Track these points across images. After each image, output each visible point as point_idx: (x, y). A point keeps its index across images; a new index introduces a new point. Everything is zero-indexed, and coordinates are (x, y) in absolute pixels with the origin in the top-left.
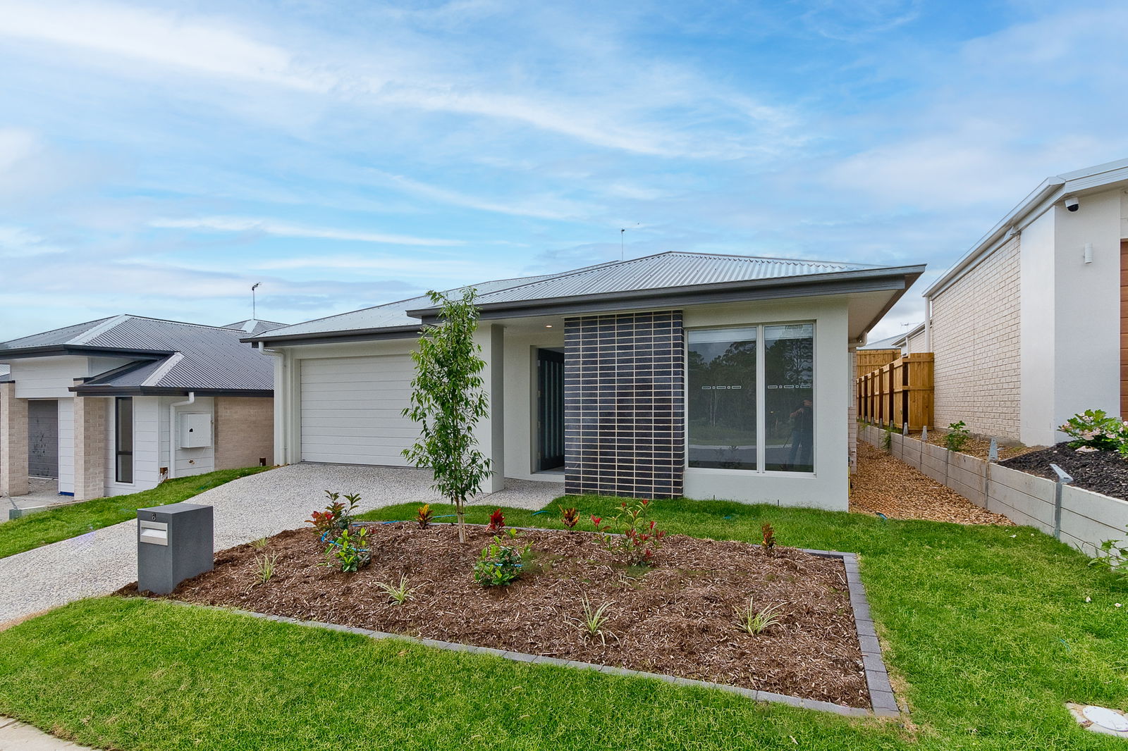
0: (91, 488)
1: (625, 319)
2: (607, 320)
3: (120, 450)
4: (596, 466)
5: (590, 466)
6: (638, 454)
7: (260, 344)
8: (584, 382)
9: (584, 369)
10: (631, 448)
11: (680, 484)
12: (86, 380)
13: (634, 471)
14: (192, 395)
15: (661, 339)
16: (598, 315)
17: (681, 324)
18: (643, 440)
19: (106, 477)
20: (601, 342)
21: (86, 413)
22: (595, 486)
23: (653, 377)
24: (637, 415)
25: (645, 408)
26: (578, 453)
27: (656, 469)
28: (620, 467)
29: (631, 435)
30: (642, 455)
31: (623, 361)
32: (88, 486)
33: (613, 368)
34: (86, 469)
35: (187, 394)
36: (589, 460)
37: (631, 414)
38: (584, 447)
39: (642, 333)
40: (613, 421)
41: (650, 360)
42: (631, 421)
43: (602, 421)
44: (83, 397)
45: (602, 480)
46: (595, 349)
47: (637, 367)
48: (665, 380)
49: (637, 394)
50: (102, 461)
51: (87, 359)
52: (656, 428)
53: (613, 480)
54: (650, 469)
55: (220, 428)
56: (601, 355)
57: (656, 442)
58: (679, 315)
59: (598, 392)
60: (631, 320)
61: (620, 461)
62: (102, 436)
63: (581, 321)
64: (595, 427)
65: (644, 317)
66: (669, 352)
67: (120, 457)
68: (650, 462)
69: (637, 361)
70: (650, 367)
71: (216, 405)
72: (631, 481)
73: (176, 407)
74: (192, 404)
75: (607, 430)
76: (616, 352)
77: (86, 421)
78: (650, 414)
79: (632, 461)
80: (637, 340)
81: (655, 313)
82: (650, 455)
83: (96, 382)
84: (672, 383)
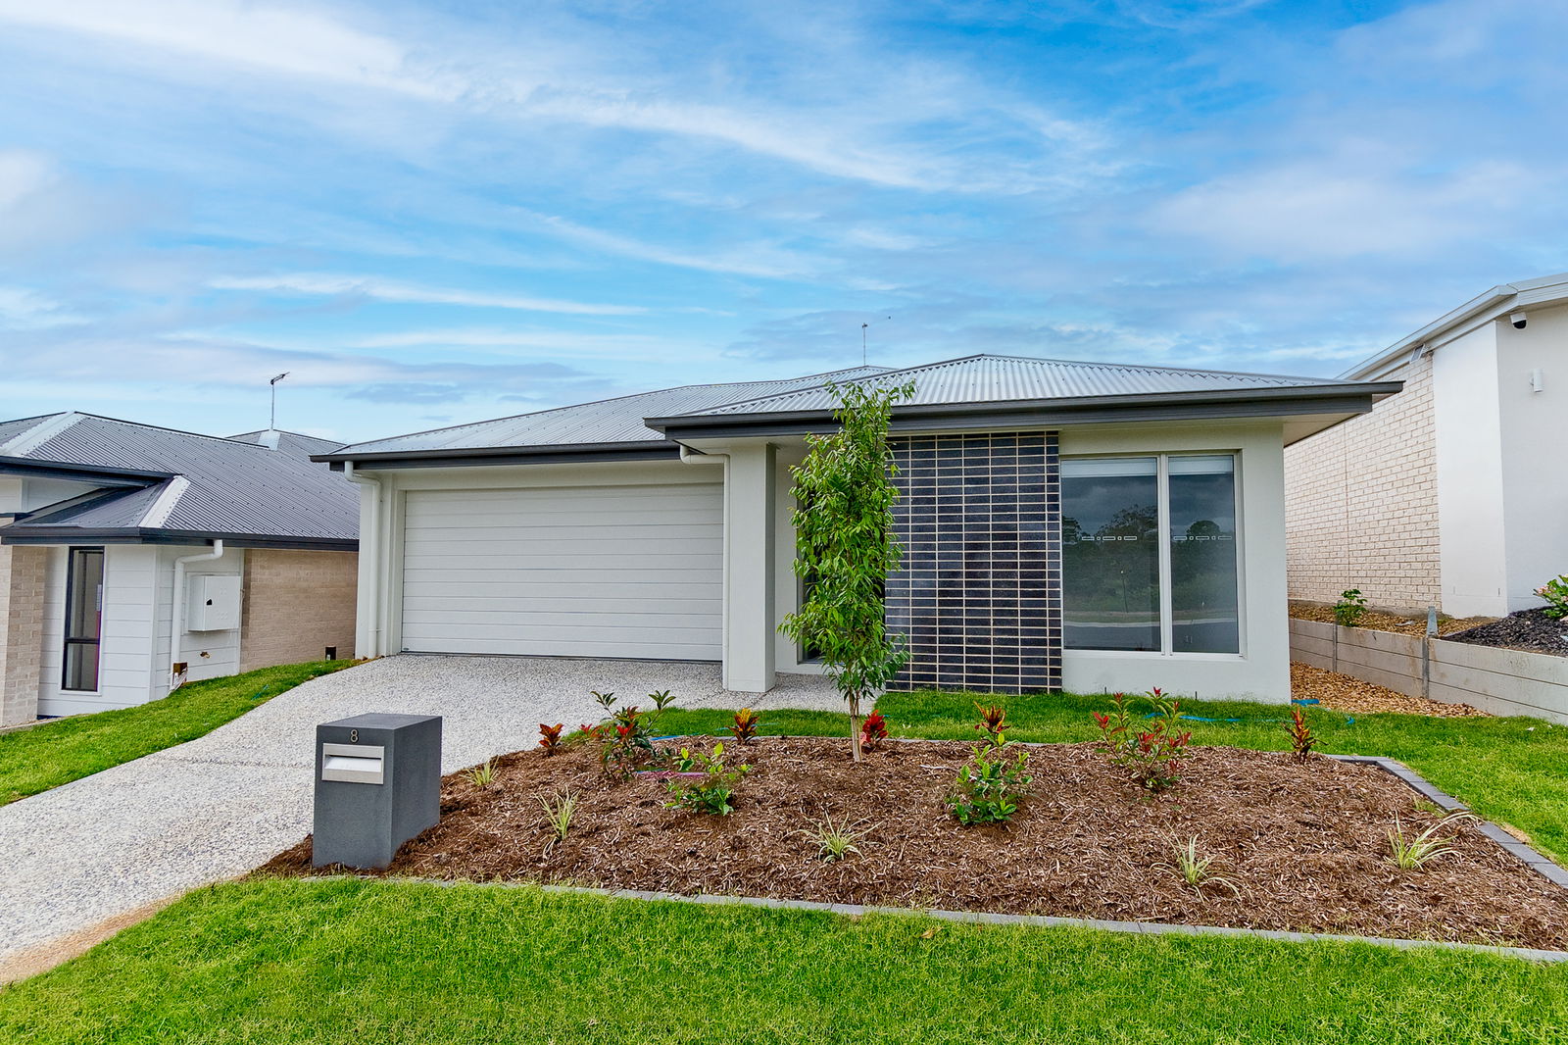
0: (16, 700)
1: (976, 441)
2: (950, 442)
3: (72, 635)
4: (933, 650)
5: (924, 649)
6: (997, 631)
7: (348, 466)
8: (915, 529)
9: (915, 510)
10: (987, 622)
11: (1057, 672)
12: (18, 517)
13: (992, 655)
14: (219, 544)
15: (1029, 470)
16: (937, 434)
17: (1056, 450)
18: (1005, 610)
19: (43, 683)
20: (941, 473)
21: (16, 573)
22: (933, 678)
23: (1018, 522)
24: (995, 575)
25: (1007, 565)
26: (907, 630)
27: (1024, 652)
28: (969, 650)
29: (987, 603)
30: (1004, 632)
31: (974, 500)
32: (11, 698)
33: (960, 510)
34: (9, 669)
35: (210, 543)
36: (923, 640)
37: (985, 575)
38: (915, 621)
39: (1001, 461)
40: (960, 584)
41: (1014, 499)
42: (987, 584)
43: (942, 584)
44: (11, 546)
45: (942, 669)
46: (932, 482)
47: (995, 509)
48: (1036, 527)
49: (995, 546)
50: (37, 654)
51: (20, 481)
52: (1023, 594)
53: (960, 669)
54: (1016, 652)
55: (252, 598)
56: (941, 491)
57: (1024, 613)
58: (1054, 437)
59: (937, 542)
60: (986, 443)
61: (969, 641)
62: (40, 613)
63: (910, 442)
64: (933, 594)
65: (1004, 439)
66: (1042, 489)
67: (71, 647)
68: (1015, 642)
69: (995, 499)
70: (1013, 508)
71: (247, 562)
72: (988, 670)
73: (185, 564)
74: (217, 560)
75: (949, 597)
76: (963, 486)
77: (13, 587)
78: (1014, 575)
79: (988, 641)
80: (994, 471)
81: (1021, 434)
82: (1015, 632)
83: (41, 520)
84: (1046, 532)
